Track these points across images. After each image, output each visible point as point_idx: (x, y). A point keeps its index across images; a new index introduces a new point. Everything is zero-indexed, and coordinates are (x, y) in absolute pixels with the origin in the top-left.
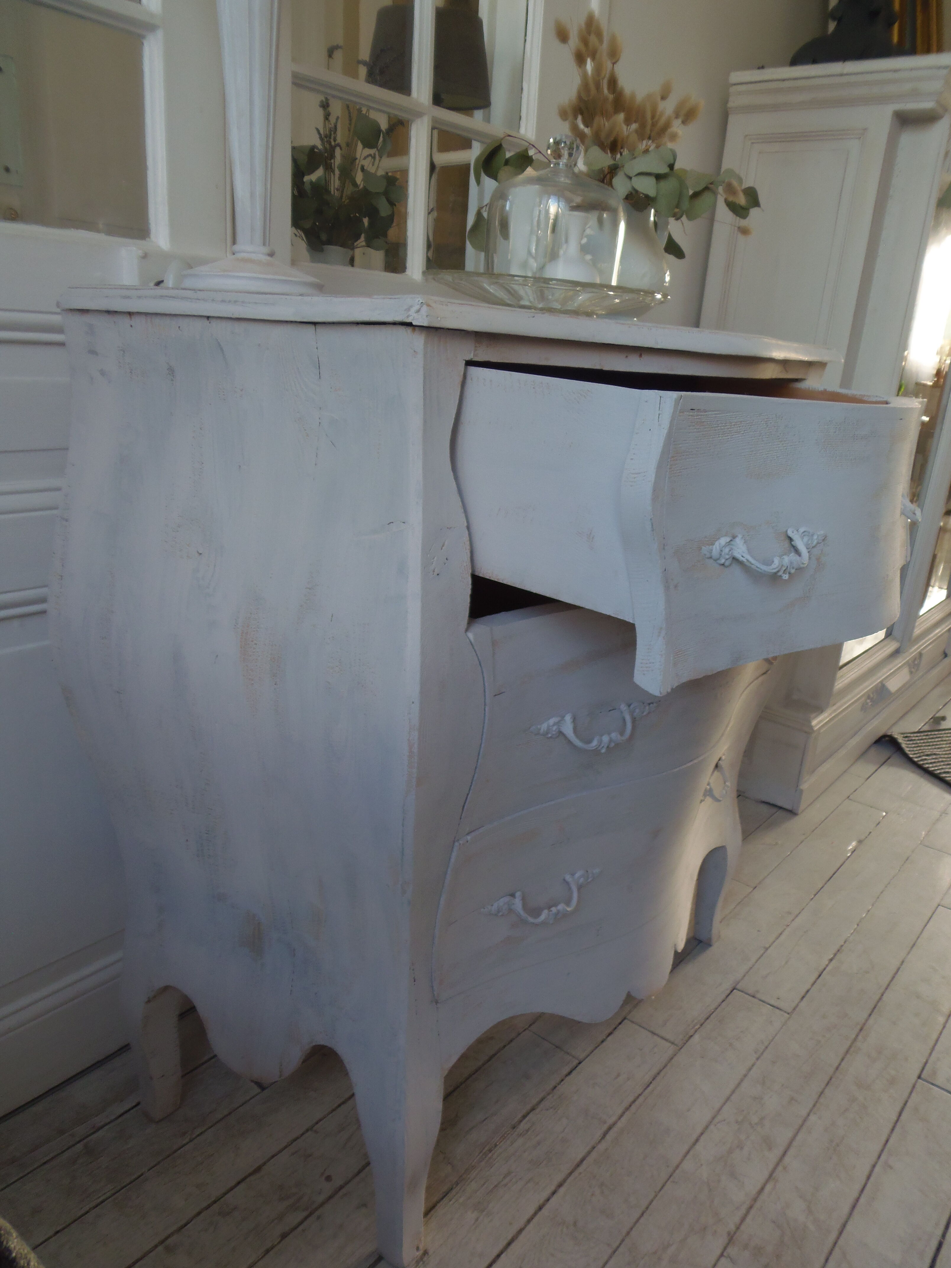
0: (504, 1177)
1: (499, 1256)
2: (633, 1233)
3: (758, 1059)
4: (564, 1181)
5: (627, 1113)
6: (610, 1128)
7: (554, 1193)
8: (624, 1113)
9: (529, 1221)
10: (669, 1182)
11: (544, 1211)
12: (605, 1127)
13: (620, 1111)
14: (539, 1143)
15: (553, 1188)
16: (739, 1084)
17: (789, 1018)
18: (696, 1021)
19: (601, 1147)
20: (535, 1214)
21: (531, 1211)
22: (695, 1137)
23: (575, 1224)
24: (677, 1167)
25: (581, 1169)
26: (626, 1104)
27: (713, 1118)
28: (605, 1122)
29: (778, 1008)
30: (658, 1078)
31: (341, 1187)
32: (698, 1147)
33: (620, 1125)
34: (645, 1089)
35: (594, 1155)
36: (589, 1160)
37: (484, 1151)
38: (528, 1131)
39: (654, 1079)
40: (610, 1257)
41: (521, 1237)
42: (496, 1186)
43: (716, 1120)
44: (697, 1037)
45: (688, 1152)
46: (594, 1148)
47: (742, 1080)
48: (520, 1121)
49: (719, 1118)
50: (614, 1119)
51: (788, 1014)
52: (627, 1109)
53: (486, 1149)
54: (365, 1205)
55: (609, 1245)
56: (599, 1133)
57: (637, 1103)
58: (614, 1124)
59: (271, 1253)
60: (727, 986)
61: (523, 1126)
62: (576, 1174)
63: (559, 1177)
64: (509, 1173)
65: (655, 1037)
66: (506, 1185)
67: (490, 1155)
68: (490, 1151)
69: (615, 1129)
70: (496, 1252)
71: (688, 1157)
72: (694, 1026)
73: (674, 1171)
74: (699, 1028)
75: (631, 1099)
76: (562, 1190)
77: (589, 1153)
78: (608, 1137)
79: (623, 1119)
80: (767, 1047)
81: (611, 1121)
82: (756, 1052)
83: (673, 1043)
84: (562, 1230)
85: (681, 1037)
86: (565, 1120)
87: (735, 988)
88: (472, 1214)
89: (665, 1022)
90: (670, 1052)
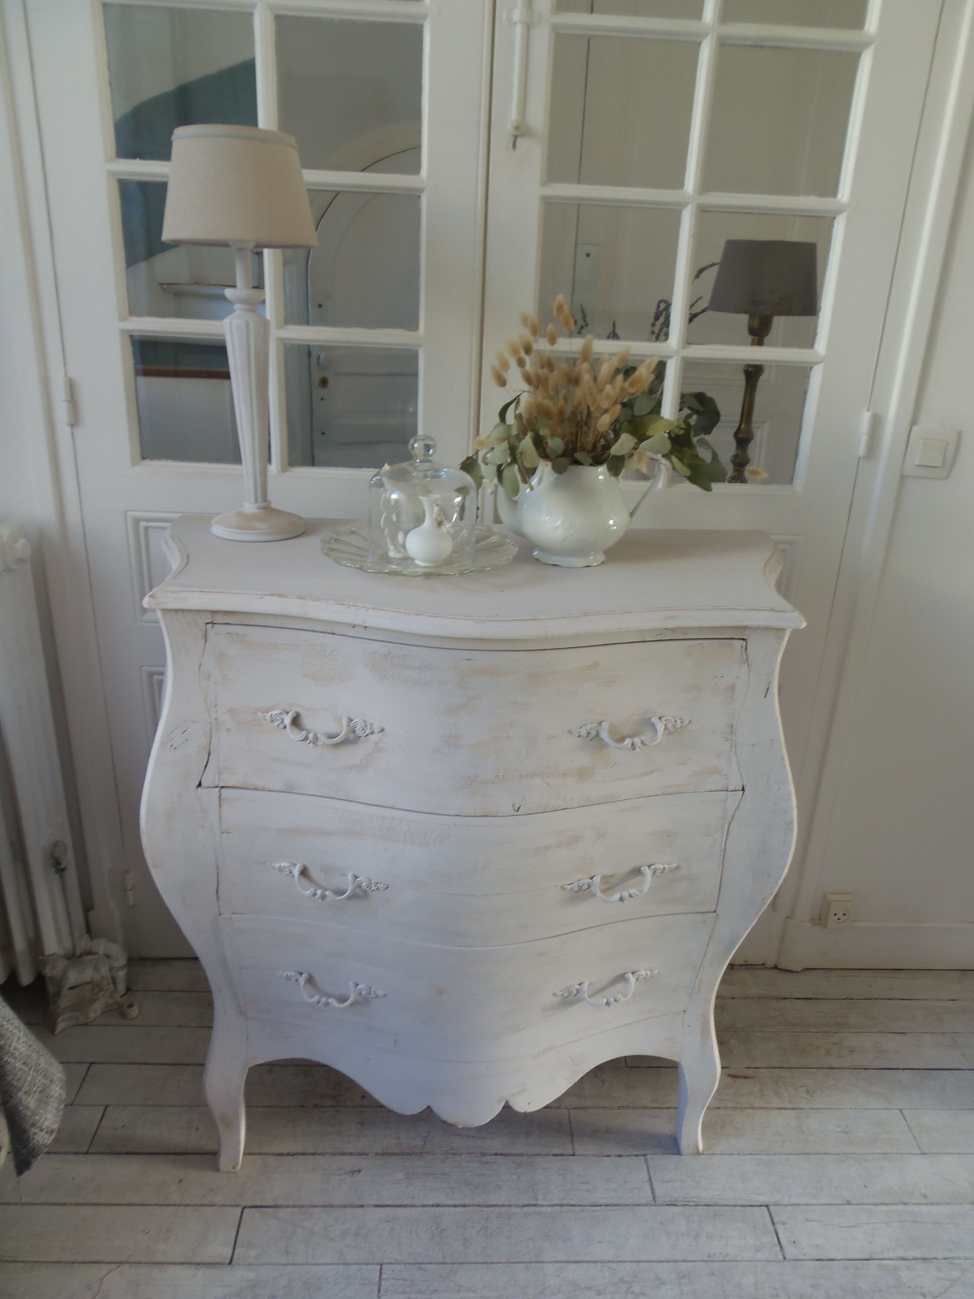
0: (442, 1174)
1: (387, 1206)
2: (464, 1266)
3: (703, 1261)
4: (469, 1206)
5: (558, 1208)
6: (535, 1205)
7: (455, 1206)
8: (556, 1205)
9: (424, 1206)
10: (524, 1264)
11: (438, 1209)
12: (533, 1202)
13: (555, 1203)
14: (483, 1175)
15: (458, 1203)
16: (662, 1262)
17: (779, 1261)
18: (695, 1199)
19: (513, 1210)
20: (433, 1206)
21: (431, 1203)
22: (579, 1259)
23: (443, 1230)
24: (542, 1262)
25: (485, 1209)
26: (565, 1202)
27: (609, 1262)
28: (537, 1200)
29: (781, 1247)
30: (609, 1208)
31: (364, 1107)
32: (572, 1266)
33: (543, 1209)
34: (590, 1206)
35: (503, 1210)
36: (498, 1209)
37: (449, 1151)
38: (487, 1163)
39: (606, 1205)
40: (437, 1263)
41: (408, 1209)
42: (432, 1174)
43: (610, 1265)
44: (678, 1209)
45: (561, 1262)
46: (510, 1206)
47: (668, 1261)
48: (489, 1155)
49: (614, 1266)
50: (545, 1203)
51: (785, 1258)
52: (562, 1205)
53: (451, 1152)
54: (362, 1124)
55: (444, 1257)
56: (525, 1202)
57: (573, 1208)
58: (542, 1206)
59: (302, 1109)
60: (763, 1199)
61: (488, 1159)
62: (480, 1209)
63: (467, 1201)
64: (447, 1174)
65: (647, 1185)
66: (437, 1178)
67: (450, 1156)
68: (454, 1154)
69: (537, 1209)
70: (388, 1203)
71: (557, 1265)
72: (688, 1202)
73: (537, 1262)
74: (692, 1206)
75: (573, 1203)
76: (460, 1209)
77: (503, 1206)
78: (526, 1209)
79: (549, 1209)
80: (724, 1261)
81: (540, 1202)
82: (709, 1256)
83: (654, 1198)
84: (432, 1227)
85: (667, 1199)
86: (515, 1177)
87: (767, 1206)
88: (401, 1175)
89: (670, 1181)
90: (643, 1201)
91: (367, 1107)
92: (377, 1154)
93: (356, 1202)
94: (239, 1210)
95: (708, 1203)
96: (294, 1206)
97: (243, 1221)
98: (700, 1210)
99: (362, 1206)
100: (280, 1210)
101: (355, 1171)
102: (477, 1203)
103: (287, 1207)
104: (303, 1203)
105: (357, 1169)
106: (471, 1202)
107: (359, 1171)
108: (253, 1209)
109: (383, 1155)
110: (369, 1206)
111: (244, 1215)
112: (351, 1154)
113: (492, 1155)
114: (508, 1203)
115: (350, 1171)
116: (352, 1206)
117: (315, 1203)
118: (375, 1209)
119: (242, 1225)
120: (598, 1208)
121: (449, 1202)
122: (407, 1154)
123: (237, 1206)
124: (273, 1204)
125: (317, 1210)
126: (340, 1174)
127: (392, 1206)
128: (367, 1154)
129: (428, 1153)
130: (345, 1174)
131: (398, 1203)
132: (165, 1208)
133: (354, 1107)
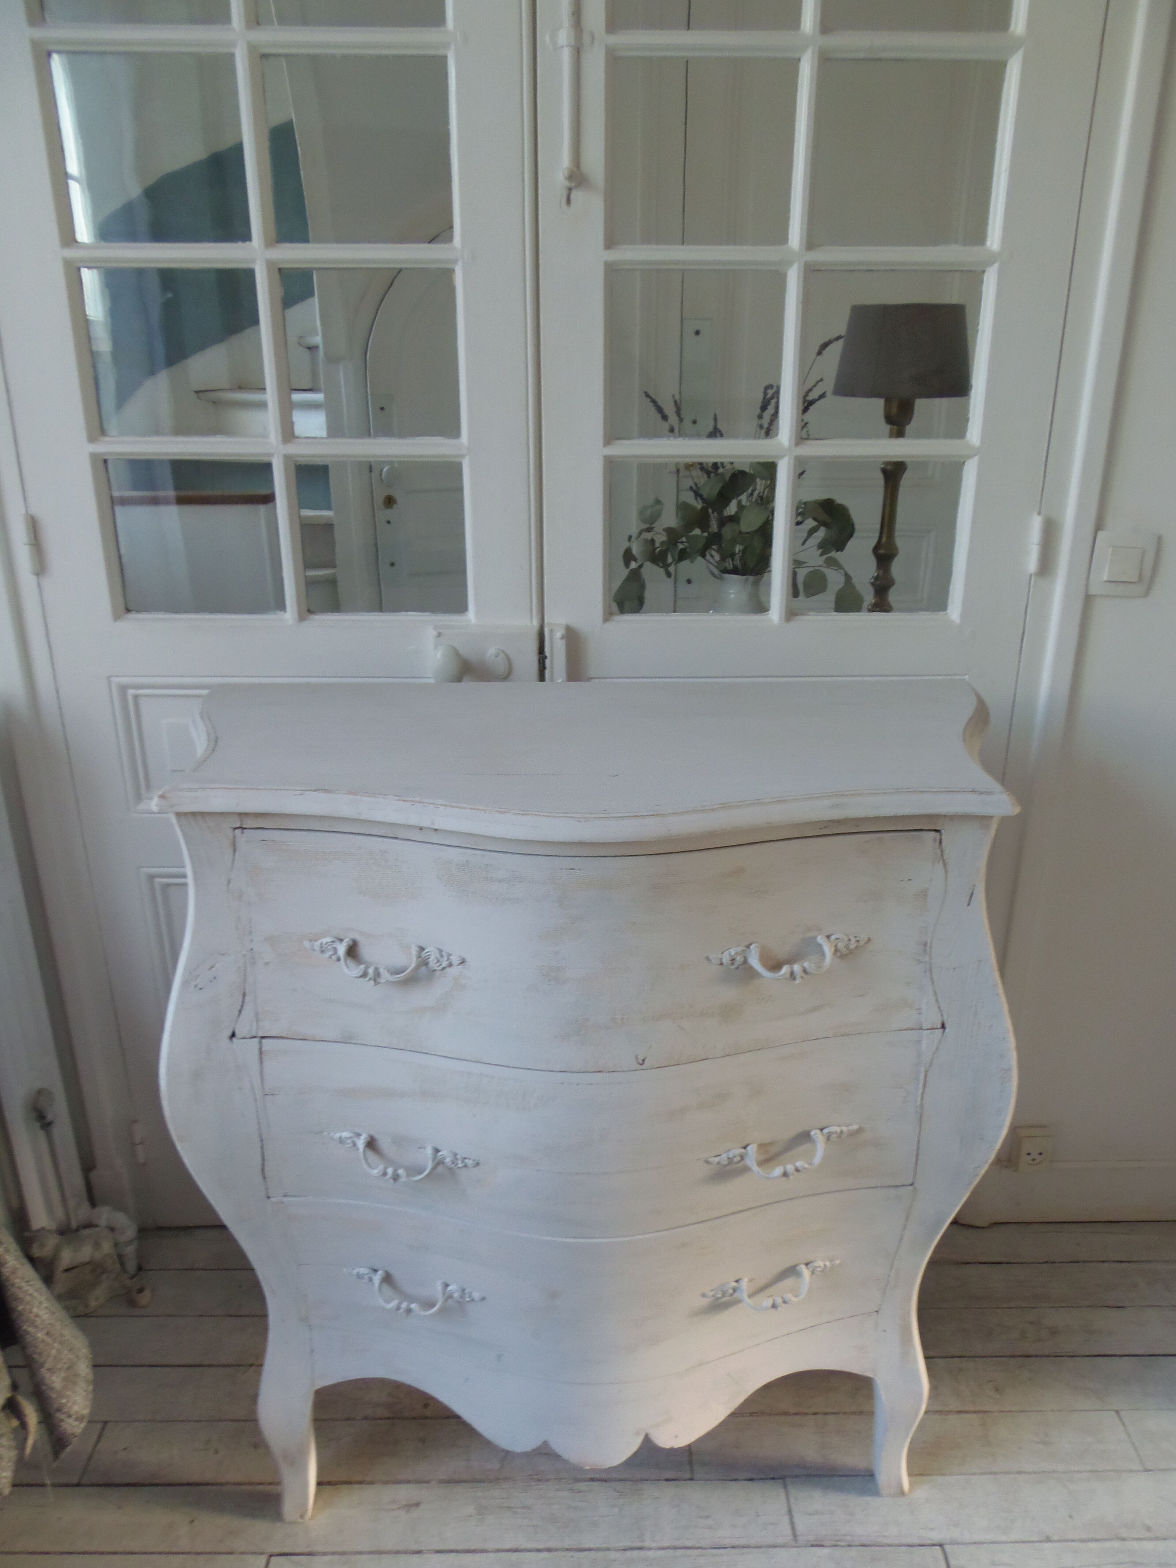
0: (522, 1507)
1: (451, 1551)
4: (556, 1550)
5: (670, 1553)
6: (641, 1548)
7: (539, 1550)
8: (668, 1548)
9: (498, 1551)
11: (516, 1555)
12: (639, 1544)
13: (666, 1544)
14: (575, 1508)
15: (541, 1546)
18: (848, 1538)
19: (613, 1555)
20: (509, 1551)
21: (507, 1546)
25: (576, 1554)
26: (679, 1543)
28: (643, 1541)
30: (737, 1550)
31: (427, 1418)
33: (650, 1554)
34: (712, 1548)
35: (600, 1555)
37: (533, 1477)
38: (579, 1492)
39: (733, 1547)
41: (478, 1556)
42: (510, 1508)
44: (826, 1551)
46: (608, 1549)
48: (585, 1480)
50: (653, 1545)
52: (675, 1548)
53: (535, 1477)
54: (424, 1441)
56: (628, 1544)
57: (689, 1552)
58: (650, 1549)
60: (936, 1536)
61: (582, 1486)
62: (570, 1554)
63: (552, 1544)
64: (529, 1508)
65: (786, 1519)
66: (516, 1513)
67: (534, 1483)
68: (539, 1480)
69: (642, 1553)
70: (452, 1547)
72: (838, 1541)
74: (843, 1546)
75: (689, 1544)
76: (545, 1555)
77: (598, 1550)
78: (629, 1554)
79: (659, 1553)
81: (647, 1544)
83: (795, 1536)
85: (811, 1538)
86: (616, 1510)
87: (941, 1545)
88: (470, 1510)
89: (816, 1513)
90: (780, 1541)
91: (431, 1418)
92: (442, 1482)
93: (412, 1547)
94: (265, 1558)
95: (866, 1543)
96: (333, 1553)
98: (853, 1552)
99: (419, 1552)
100: (315, 1559)
101: (412, 1506)
102: (566, 1546)
103: (325, 1554)
104: (345, 1549)
105: (415, 1502)
107: (417, 1505)
108: (283, 1557)
109: (449, 1482)
110: (428, 1552)
112: (409, 1482)
113: (588, 1481)
114: (604, 1546)
115: (406, 1506)
116: (406, 1552)
117: (359, 1549)
118: (435, 1555)
120: (722, 1551)
121: (530, 1545)
122: (479, 1481)
123: (261, 1554)
124: (307, 1550)
125: (364, 1557)
126: (393, 1510)
127: (457, 1551)
128: (428, 1482)
129: (506, 1479)
130: (399, 1508)
131: (466, 1547)
132: (171, 1556)
133: (414, 1418)
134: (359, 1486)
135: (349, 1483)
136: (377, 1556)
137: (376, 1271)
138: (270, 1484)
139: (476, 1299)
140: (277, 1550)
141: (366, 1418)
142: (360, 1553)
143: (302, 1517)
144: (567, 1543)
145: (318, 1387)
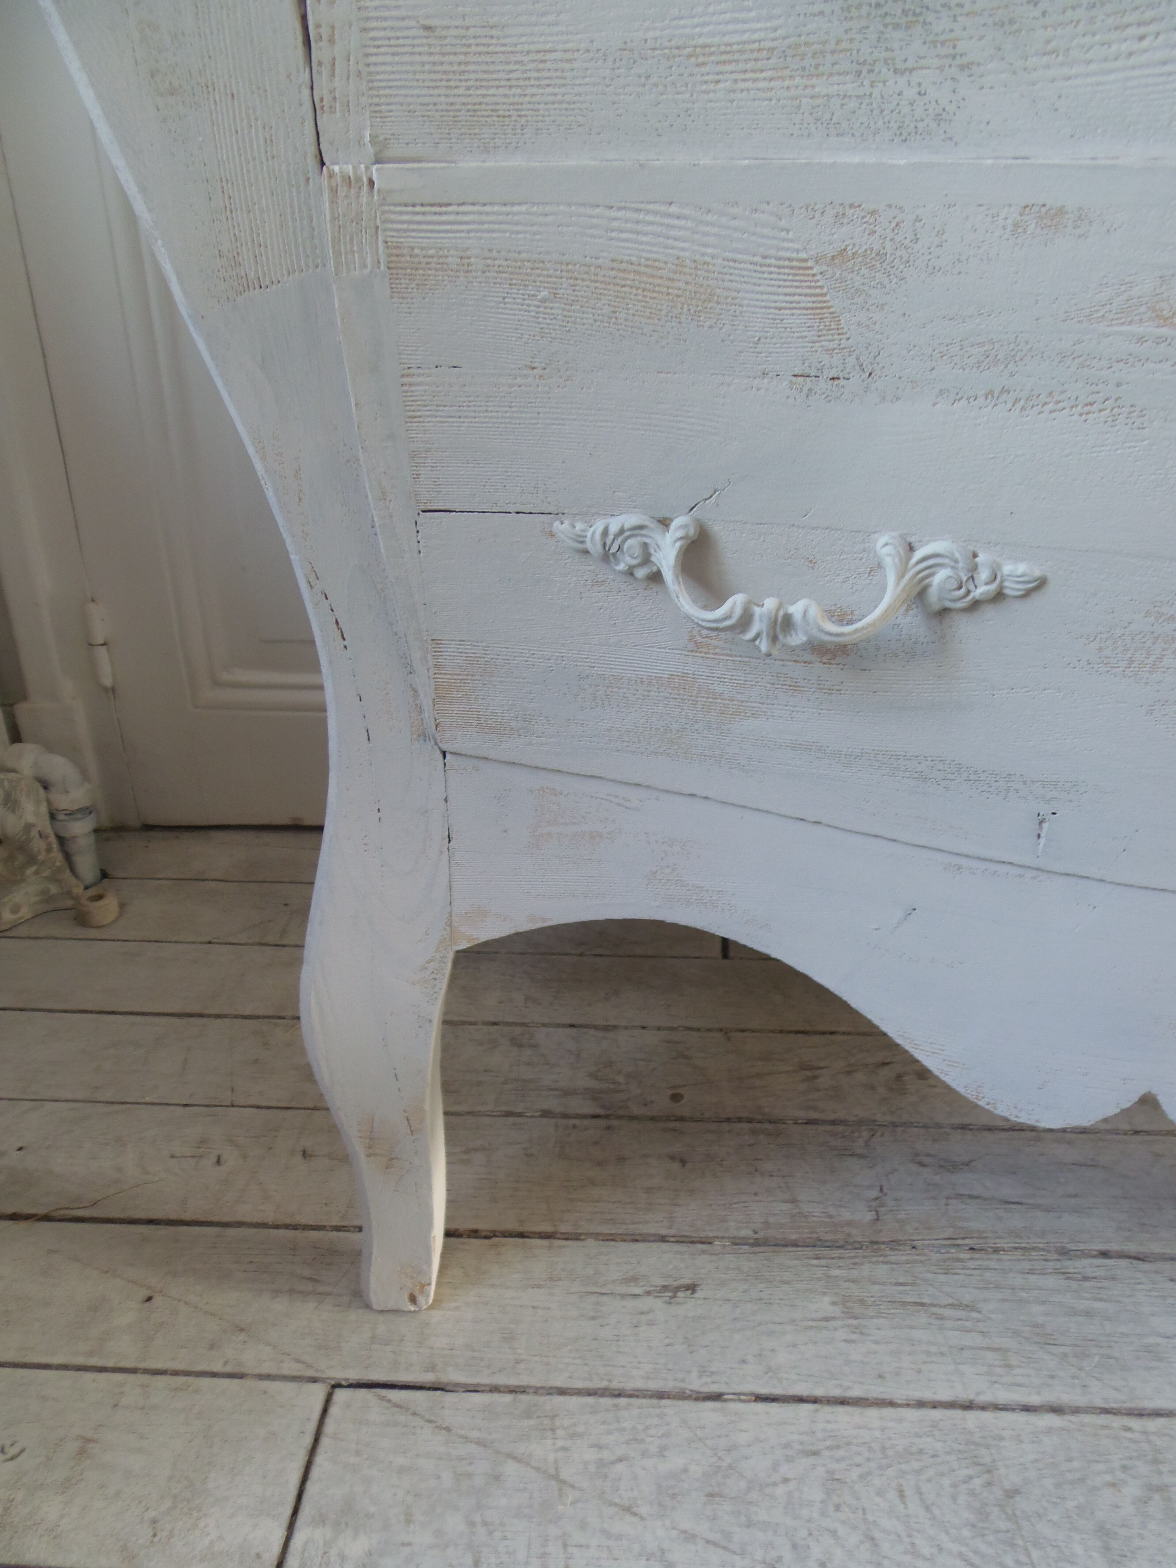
0: (952, 1306)
1: (801, 1400)
4: (1077, 1410)
7: (1027, 1409)
9: (921, 1404)
11: (972, 1418)
14: (1089, 1314)
15: (1035, 1400)
20: (951, 1405)
21: (944, 1395)
23: (1012, 1493)
25: (1136, 1424)
31: (682, 1119)
37: (960, 1242)
38: (1086, 1279)
41: (873, 1413)
42: (922, 1304)
48: (1087, 1255)
53: (967, 1241)
54: (683, 1162)
59: (511, 1120)
61: (1084, 1265)
62: (1117, 1422)
64: (970, 1307)
66: (941, 1318)
67: (966, 1256)
68: (972, 1250)
70: (800, 1390)
84: (971, 1478)
88: (824, 1305)
91: (692, 1120)
92: (737, 1242)
93: (696, 1384)
94: (319, 1392)
96: (495, 1389)
97: (330, 1426)
99: (717, 1397)
100: (450, 1399)
101: (677, 1289)
102: (1099, 1403)
103: (474, 1389)
104: (524, 1380)
105: (686, 1281)
106: (1080, 1400)
107: (692, 1288)
108: (363, 1392)
109: (757, 1243)
110: (739, 1397)
111: (333, 1410)
112: (663, 1239)
113: (1094, 1257)
115: (665, 1288)
116: (681, 1396)
117: (560, 1382)
118: (761, 1407)
119: (325, 1442)
121: (1003, 1396)
122: (833, 1245)
123: (314, 1380)
124: (429, 1378)
125: (574, 1402)
126: (636, 1296)
127: (815, 1400)
128: (708, 1242)
129: (895, 1244)
130: (648, 1293)
131: (836, 1392)
132: (88, 1376)
133: (653, 1119)
134: (545, 1242)
135: (522, 1235)
136: (607, 1401)
137: (664, 523)
138: (338, 1229)
139: (1012, 588)
140: (354, 1375)
141: (546, 1114)
142: (562, 1392)
143: (413, 1299)
144: (1098, 1396)
145: (464, 945)
